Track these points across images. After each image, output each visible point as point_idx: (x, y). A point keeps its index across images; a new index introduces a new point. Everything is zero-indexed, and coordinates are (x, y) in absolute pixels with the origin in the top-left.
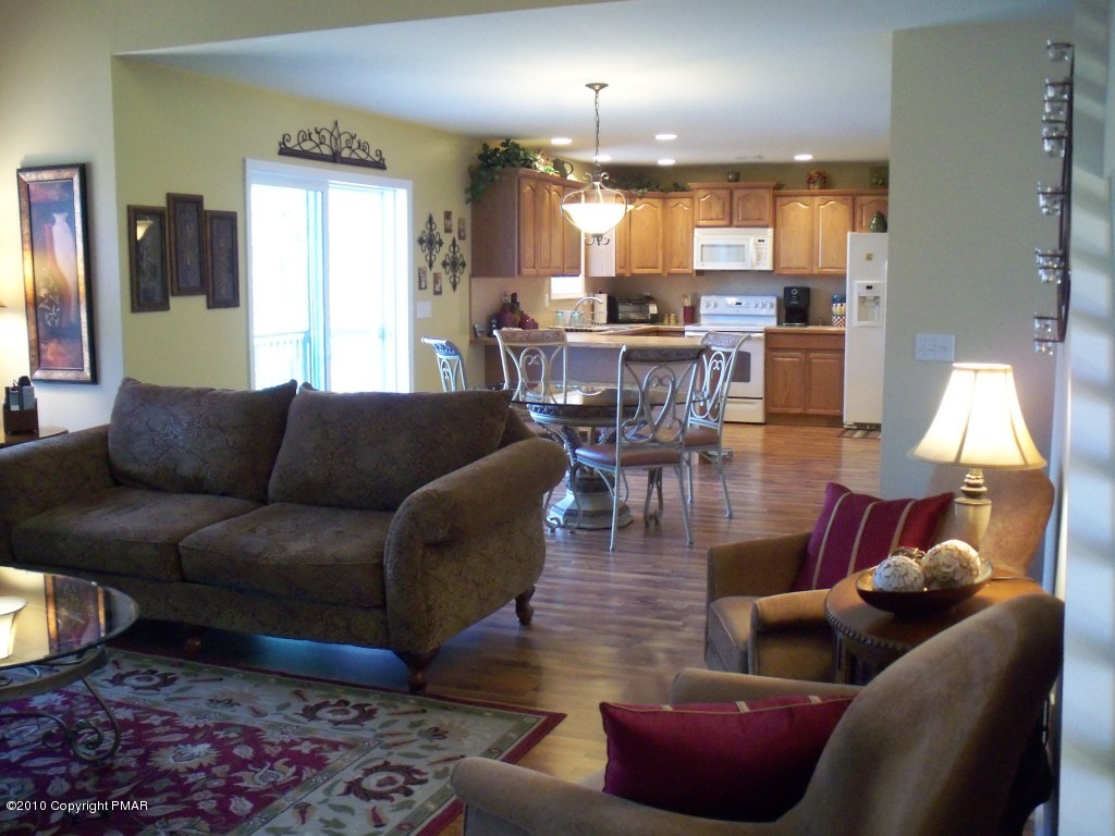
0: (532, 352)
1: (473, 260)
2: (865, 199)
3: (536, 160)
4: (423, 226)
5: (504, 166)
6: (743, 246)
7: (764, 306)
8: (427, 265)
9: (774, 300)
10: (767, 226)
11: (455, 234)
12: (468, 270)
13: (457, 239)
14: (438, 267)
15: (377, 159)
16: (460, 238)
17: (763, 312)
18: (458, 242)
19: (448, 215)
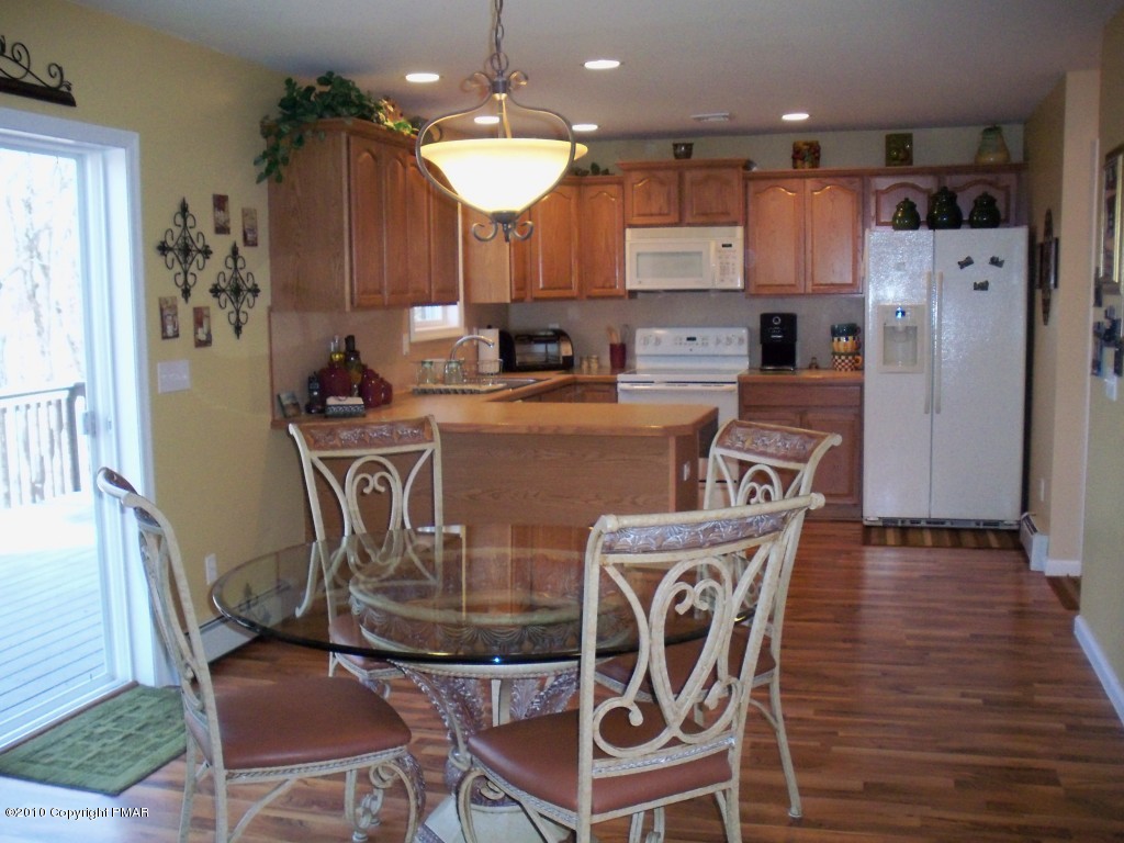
0: (372, 467)
1: (273, 283)
2: (883, 183)
3: (380, 108)
4: (166, 221)
5: (321, 116)
6: (700, 254)
7: (729, 341)
8: (178, 293)
9: (744, 332)
10: (735, 224)
11: (236, 235)
12: (264, 299)
13: (240, 244)
14: (201, 296)
15: (53, 83)
16: (246, 242)
17: (729, 350)
18: (243, 251)
19: (220, 202)
